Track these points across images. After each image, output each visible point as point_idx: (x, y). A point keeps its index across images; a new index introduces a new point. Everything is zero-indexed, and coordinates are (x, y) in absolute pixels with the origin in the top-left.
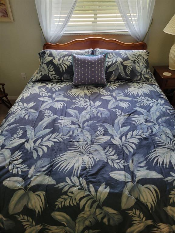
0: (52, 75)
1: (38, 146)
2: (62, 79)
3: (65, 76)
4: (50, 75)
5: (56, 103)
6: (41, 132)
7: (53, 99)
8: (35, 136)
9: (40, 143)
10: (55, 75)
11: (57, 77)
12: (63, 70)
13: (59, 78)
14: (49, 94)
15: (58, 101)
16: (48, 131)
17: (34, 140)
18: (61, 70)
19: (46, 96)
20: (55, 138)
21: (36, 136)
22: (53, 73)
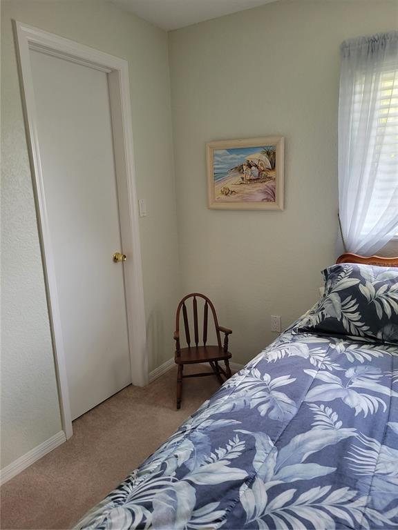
0: (349, 321)
1: (278, 511)
2: (379, 336)
3: (388, 330)
4: (344, 322)
5: (355, 394)
6: (298, 467)
7: (346, 382)
8: (276, 472)
9: (287, 504)
10: (359, 324)
11: (365, 328)
12: (384, 313)
13: (370, 333)
14: (336, 367)
15: (360, 390)
16: (318, 470)
17: (271, 484)
18: (380, 313)
19: (327, 370)
20: (340, 506)
21: (280, 475)
22: (356, 316)
